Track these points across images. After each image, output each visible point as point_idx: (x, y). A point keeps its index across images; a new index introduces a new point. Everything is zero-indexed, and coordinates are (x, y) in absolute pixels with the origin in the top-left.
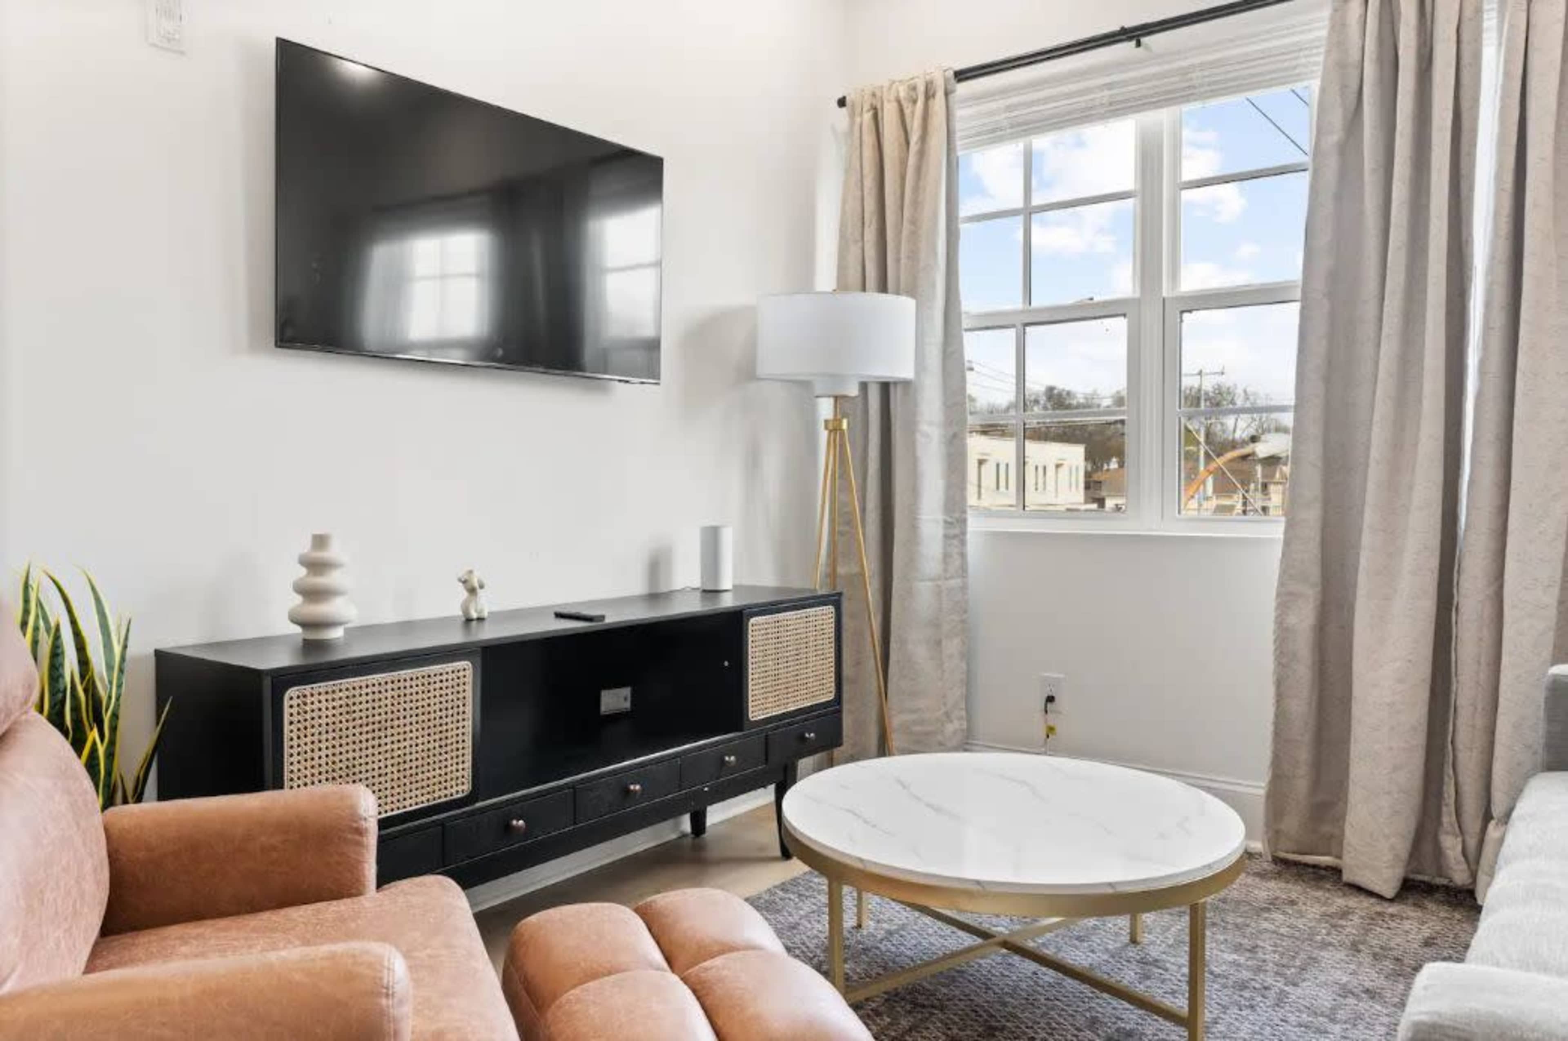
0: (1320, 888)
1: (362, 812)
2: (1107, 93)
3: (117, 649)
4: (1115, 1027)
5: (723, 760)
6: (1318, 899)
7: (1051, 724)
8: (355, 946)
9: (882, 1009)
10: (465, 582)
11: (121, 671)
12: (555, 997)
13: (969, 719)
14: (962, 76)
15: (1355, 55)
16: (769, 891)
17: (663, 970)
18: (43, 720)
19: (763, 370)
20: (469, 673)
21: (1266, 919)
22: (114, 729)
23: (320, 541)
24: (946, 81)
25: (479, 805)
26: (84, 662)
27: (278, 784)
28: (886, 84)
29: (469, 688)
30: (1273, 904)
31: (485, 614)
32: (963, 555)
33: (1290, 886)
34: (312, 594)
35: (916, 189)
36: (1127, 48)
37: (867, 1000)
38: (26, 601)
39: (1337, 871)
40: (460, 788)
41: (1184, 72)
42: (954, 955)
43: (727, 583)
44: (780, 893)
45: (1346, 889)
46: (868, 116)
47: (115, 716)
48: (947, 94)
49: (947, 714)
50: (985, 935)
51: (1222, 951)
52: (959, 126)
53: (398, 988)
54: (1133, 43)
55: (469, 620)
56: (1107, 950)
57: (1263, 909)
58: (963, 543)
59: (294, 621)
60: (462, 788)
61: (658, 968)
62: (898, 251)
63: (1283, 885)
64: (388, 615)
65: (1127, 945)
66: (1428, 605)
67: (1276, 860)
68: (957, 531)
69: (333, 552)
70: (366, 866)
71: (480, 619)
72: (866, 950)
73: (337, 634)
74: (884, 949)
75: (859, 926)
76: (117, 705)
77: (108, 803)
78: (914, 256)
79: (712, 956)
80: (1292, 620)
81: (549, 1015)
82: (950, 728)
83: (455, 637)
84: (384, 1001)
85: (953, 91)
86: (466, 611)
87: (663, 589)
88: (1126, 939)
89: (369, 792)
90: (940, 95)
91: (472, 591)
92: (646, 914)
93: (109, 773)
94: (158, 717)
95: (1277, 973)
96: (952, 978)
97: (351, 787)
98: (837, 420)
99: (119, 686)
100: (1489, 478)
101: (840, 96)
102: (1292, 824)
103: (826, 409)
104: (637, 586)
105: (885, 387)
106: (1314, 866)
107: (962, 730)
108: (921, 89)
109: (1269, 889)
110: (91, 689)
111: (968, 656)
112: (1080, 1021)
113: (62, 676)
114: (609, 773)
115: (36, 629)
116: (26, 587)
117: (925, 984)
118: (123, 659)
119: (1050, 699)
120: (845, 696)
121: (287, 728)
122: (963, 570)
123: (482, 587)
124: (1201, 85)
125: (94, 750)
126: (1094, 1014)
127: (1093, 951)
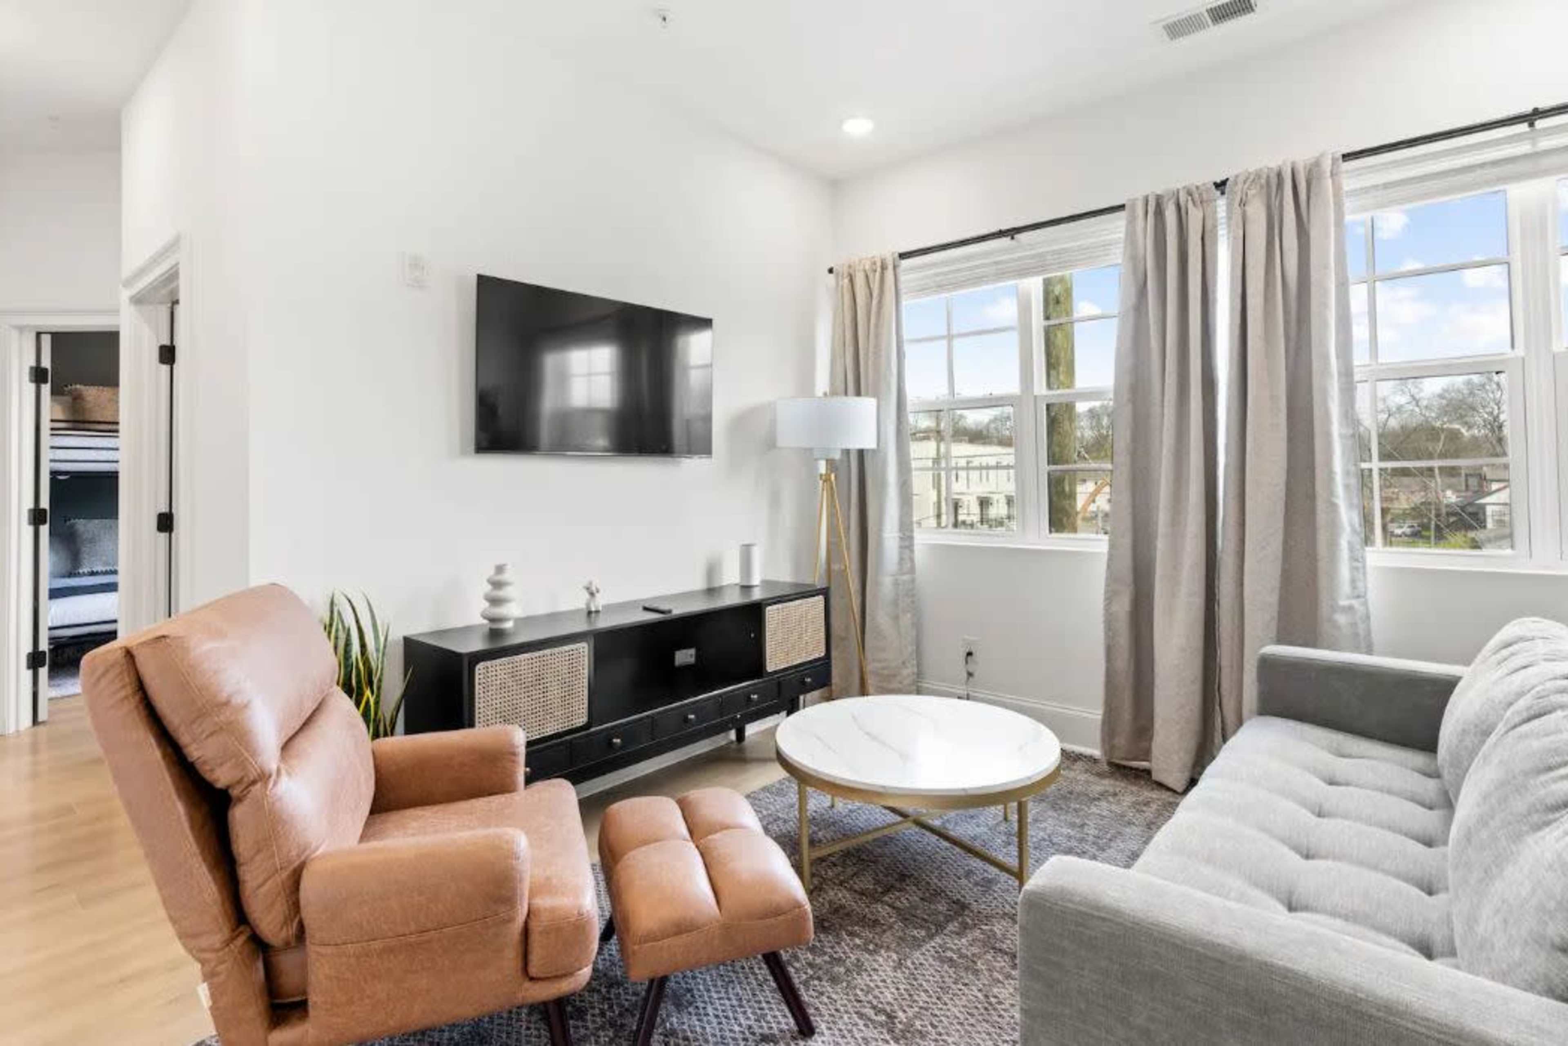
0: (1135, 785)
1: (516, 744)
2: (994, 267)
3: (382, 639)
4: (981, 877)
5: (749, 698)
6: (1132, 793)
7: (971, 670)
8: (499, 831)
9: (837, 862)
10: (588, 589)
11: (384, 654)
12: (625, 854)
13: (919, 665)
14: (903, 256)
15: (1141, 251)
16: (780, 781)
17: (687, 840)
18: (339, 688)
19: (780, 443)
20: (586, 650)
21: (1096, 805)
22: (379, 688)
23: (500, 569)
24: (894, 260)
25: (593, 729)
26: (363, 646)
27: (471, 725)
28: (857, 260)
29: (586, 659)
30: (1103, 795)
31: (600, 609)
32: (912, 560)
33: (1118, 783)
34: (495, 601)
35: (877, 326)
36: (1005, 241)
37: (829, 855)
38: (332, 612)
39: (1148, 772)
40: (581, 720)
41: (1041, 255)
42: (890, 825)
43: (756, 580)
44: (787, 783)
45: (1154, 786)
46: (846, 281)
47: (380, 680)
48: (895, 267)
49: (904, 663)
50: (904, 815)
51: (1062, 827)
52: (902, 286)
53: (522, 854)
54: (1009, 238)
55: (590, 613)
56: (987, 825)
57: (1094, 799)
58: (912, 551)
59: (485, 618)
60: (581, 719)
61: (685, 839)
62: (866, 363)
63: (1112, 782)
64: (541, 609)
65: (1001, 822)
66: (1199, 601)
67: (1110, 764)
68: (907, 543)
69: (506, 577)
70: (518, 774)
71: (597, 612)
72: (834, 823)
73: (509, 625)
74: (846, 822)
75: (832, 806)
76: (382, 674)
77: (376, 735)
78: (877, 370)
79: (716, 832)
80: (1115, 608)
81: (619, 867)
82: (905, 672)
83: (580, 626)
84: (514, 862)
85: (898, 266)
86: (588, 605)
87: (716, 585)
88: (1001, 819)
89: (521, 730)
90: (890, 267)
91: (592, 594)
92: (683, 805)
93: (376, 714)
94: (405, 676)
95: (1094, 843)
96: (887, 841)
97: (510, 727)
98: (828, 475)
99: (383, 662)
100: (1232, 520)
101: (829, 267)
102: (1121, 741)
103: (822, 468)
104: (699, 584)
105: (861, 453)
106: (1137, 769)
107: (913, 673)
108: (879, 264)
109: (1103, 785)
110: (366, 662)
111: (918, 626)
112: (961, 872)
113: (351, 657)
114: (672, 709)
115: (337, 630)
116: (332, 603)
117: (867, 845)
118: (385, 647)
119: (970, 654)
120: (834, 654)
121: (477, 687)
122: (912, 570)
123: (598, 591)
124: (1052, 264)
125: (368, 702)
126: (970, 868)
127: (978, 826)
